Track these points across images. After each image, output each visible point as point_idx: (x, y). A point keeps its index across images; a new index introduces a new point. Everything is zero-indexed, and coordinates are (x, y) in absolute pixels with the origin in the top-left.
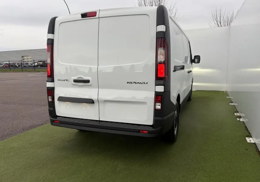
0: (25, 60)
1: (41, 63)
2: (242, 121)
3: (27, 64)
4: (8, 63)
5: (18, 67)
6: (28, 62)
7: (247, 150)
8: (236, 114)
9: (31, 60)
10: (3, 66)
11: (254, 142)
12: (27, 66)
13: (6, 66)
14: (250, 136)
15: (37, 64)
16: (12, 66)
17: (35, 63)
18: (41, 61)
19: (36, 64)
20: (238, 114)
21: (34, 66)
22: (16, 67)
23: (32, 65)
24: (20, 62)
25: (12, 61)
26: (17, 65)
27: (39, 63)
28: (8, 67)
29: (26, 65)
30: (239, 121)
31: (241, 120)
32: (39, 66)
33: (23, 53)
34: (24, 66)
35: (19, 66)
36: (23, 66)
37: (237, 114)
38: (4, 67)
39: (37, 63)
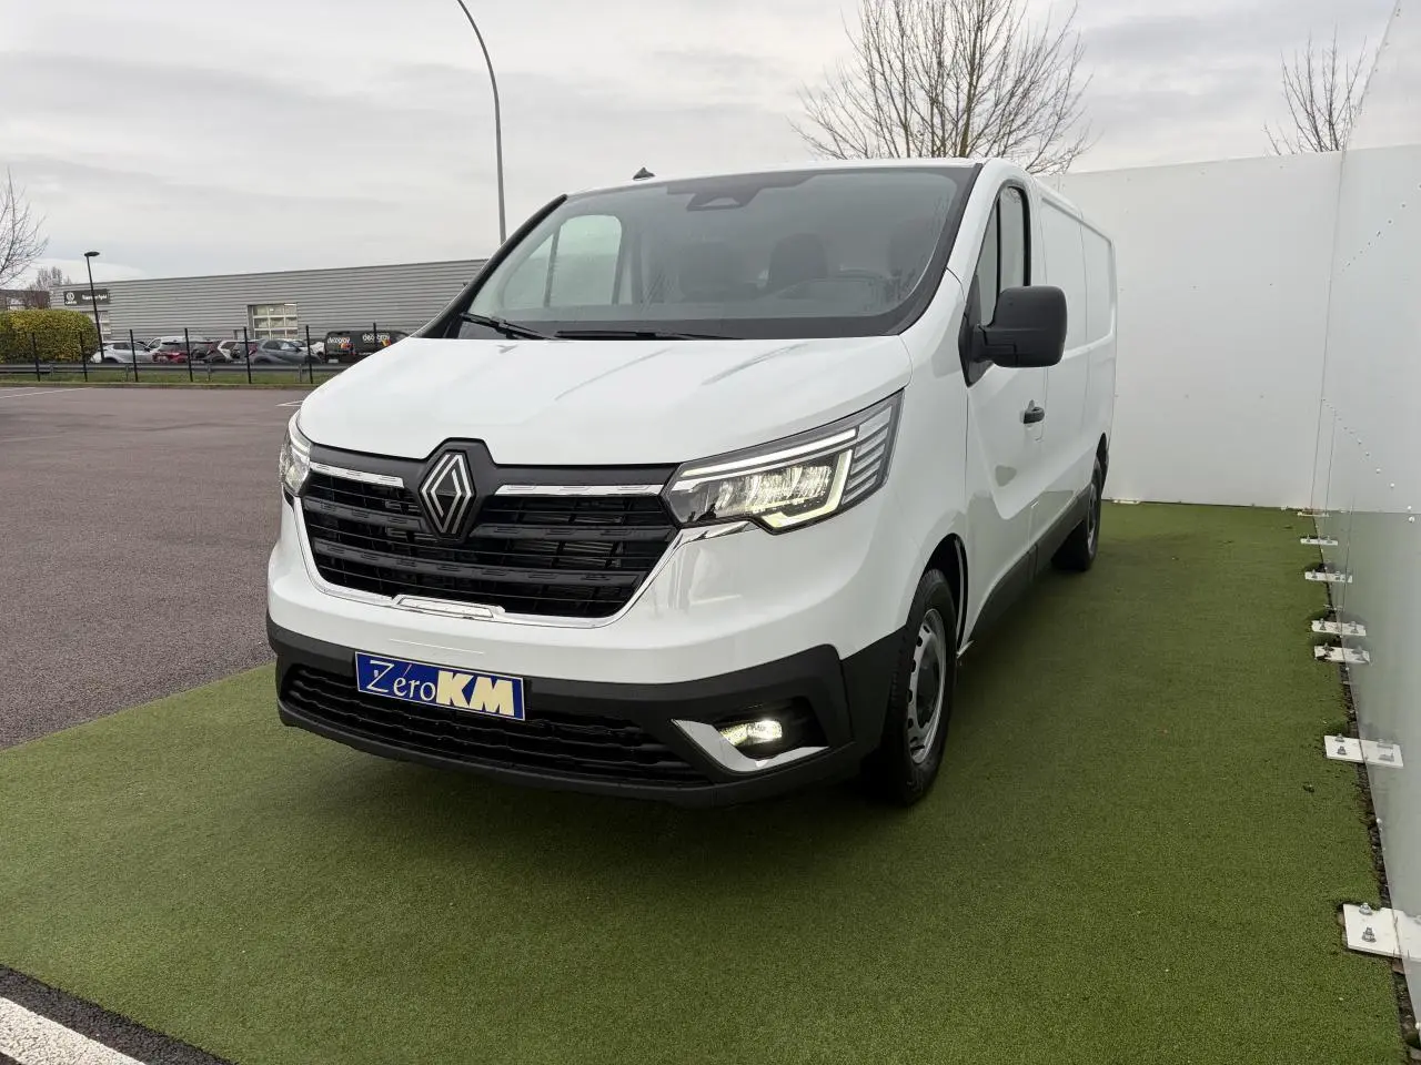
0: (263, 327)
1: (343, 342)
2: (1340, 658)
3: (276, 346)
4: (181, 339)
5: (229, 362)
6: (278, 338)
7: (1311, 791)
8: (1316, 626)
9: (293, 326)
10: (155, 356)
11: (1358, 758)
12: (271, 358)
13: (170, 357)
14: (1348, 730)
15: (322, 350)
16: (201, 356)
17: (315, 341)
18: (340, 334)
19: (319, 347)
20: (1330, 628)
21: (311, 360)
22: (221, 360)
23: (298, 350)
24: (241, 338)
25: (198, 331)
26: (227, 354)
27: (331, 341)
28: (182, 362)
29: (269, 354)
30: (1321, 659)
31: (1337, 655)
32: (332, 357)
33: (258, 290)
34: (257, 355)
35: (235, 356)
36: (252, 358)
37: (1323, 628)
38: (162, 362)
39: (325, 341)
